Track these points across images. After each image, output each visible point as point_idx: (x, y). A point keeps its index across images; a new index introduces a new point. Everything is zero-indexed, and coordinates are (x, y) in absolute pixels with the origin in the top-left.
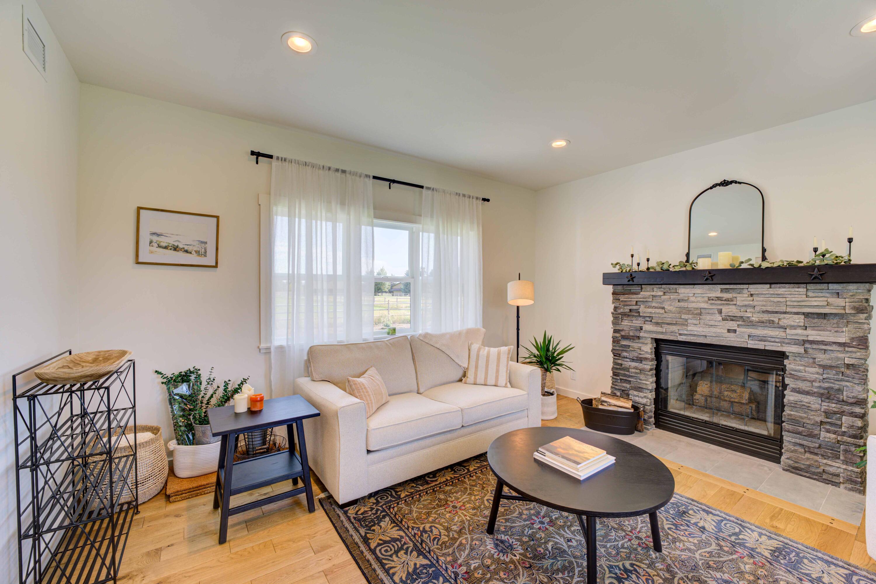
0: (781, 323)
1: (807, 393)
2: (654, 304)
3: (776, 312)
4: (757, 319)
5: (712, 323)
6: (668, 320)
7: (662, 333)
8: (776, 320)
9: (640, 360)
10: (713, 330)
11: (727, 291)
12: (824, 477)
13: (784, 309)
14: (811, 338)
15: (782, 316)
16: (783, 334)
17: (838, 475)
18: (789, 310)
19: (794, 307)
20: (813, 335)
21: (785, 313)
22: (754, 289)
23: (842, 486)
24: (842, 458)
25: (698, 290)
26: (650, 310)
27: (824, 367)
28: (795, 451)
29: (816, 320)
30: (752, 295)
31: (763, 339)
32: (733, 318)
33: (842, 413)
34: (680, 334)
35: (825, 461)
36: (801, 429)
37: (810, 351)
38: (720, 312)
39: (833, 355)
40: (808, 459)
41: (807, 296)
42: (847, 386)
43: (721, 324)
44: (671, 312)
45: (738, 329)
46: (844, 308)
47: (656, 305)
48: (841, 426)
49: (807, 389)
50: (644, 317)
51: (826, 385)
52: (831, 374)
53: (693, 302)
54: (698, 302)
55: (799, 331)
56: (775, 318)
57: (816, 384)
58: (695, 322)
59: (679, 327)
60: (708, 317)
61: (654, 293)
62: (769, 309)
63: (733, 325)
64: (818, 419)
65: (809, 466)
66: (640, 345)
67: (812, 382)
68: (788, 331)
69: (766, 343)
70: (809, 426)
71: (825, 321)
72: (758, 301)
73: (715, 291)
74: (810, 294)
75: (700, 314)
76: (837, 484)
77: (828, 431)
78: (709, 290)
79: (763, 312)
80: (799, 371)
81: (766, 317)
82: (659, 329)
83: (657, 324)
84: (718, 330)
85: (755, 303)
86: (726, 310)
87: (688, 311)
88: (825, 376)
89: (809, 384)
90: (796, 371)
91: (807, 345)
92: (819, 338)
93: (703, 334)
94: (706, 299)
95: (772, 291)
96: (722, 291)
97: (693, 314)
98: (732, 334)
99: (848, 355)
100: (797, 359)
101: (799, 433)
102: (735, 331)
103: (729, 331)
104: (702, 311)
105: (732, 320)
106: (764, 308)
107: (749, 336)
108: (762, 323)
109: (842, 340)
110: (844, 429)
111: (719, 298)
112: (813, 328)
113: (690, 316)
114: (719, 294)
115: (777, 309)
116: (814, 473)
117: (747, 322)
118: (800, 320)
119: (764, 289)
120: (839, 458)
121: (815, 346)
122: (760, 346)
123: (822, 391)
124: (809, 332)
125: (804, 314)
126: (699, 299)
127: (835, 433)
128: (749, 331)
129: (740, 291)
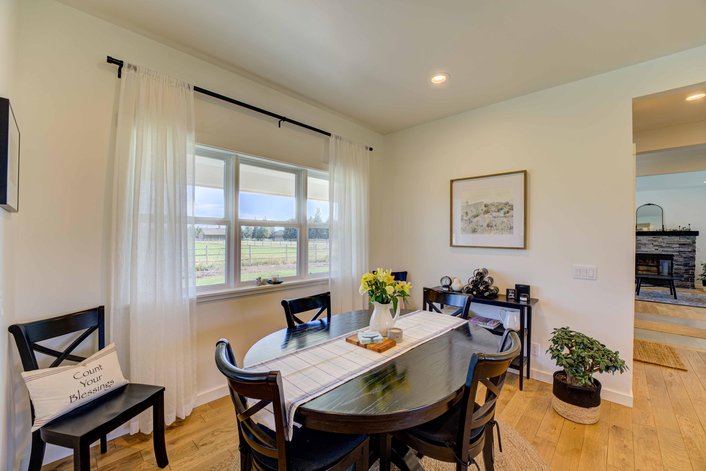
0: (672, 247)
1: (680, 265)
3: (671, 244)
4: (665, 246)
5: (650, 247)
8: (671, 246)
10: (650, 249)
12: (685, 287)
13: (673, 243)
14: (681, 250)
15: (673, 245)
16: (673, 250)
17: (689, 286)
18: (675, 243)
19: (676, 242)
20: (681, 249)
21: (673, 244)
22: (664, 237)
23: (690, 288)
24: (690, 281)
25: (645, 237)
27: (685, 258)
28: (677, 281)
29: (682, 246)
30: (663, 239)
31: (667, 251)
32: (657, 246)
33: (690, 269)
34: (638, 251)
35: (685, 283)
36: (679, 275)
37: (681, 254)
38: (652, 244)
39: (687, 254)
40: (681, 283)
41: (680, 239)
42: (691, 262)
43: (653, 247)
45: (659, 249)
46: (690, 242)
48: (689, 273)
49: (680, 264)
51: (685, 262)
52: (687, 259)
53: (643, 241)
54: (644, 241)
55: (678, 249)
56: (670, 245)
57: (683, 262)
58: (644, 247)
60: (648, 246)
62: (669, 243)
63: (657, 248)
64: (683, 272)
65: (681, 285)
67: (681, 262)
68: (674, 249)
69: (668, 252)
70: (681, 274)
71: (685, 246)
72: (665, 241)
73: (651, 238)
74: (681, 239)
76: (689, 288)
77: (686, 275)
78: (649, 237)
79: (667, 244)
80: (678, 259)
81: (667, 245)
84: (652, 249)
85: (664, 241)
86: (654, 243)
87: (641, 244)
88: (685, 260)
89: (681, 263)
90: (677, 259)
91: (680, 252)
92: (683, 250)
93: (647, 251)
94: (648, 240)
95: (669, 238)
96: (653, 238)
97: (643, 245)
98: (657, 250)
99: (691, 254)
100: (677, 256)
101: (678, 276)
103: (655, 249)
104: (646, 244)
105: (656, 246)
106: (667, 243)
107: (662, 251)
108: (666, 247)
109: (690, 250)
110: (690, 273)
111: (652, 240)
112: (682, 248)
113: (642, 245)
114: (652, 239)
115: (671, 243)
116: (682, 286)
117: (662, 247)
118: (678, 246)
119: (666, 237)
120: (689, 281)
121: (682, 252)
122: (666, 253)
123: (684, 264)
124: (680, 249)
125: (679, 244)
126: (645, 240)
127: (688, 275)
128: (662, 249)
129: (659, 238)
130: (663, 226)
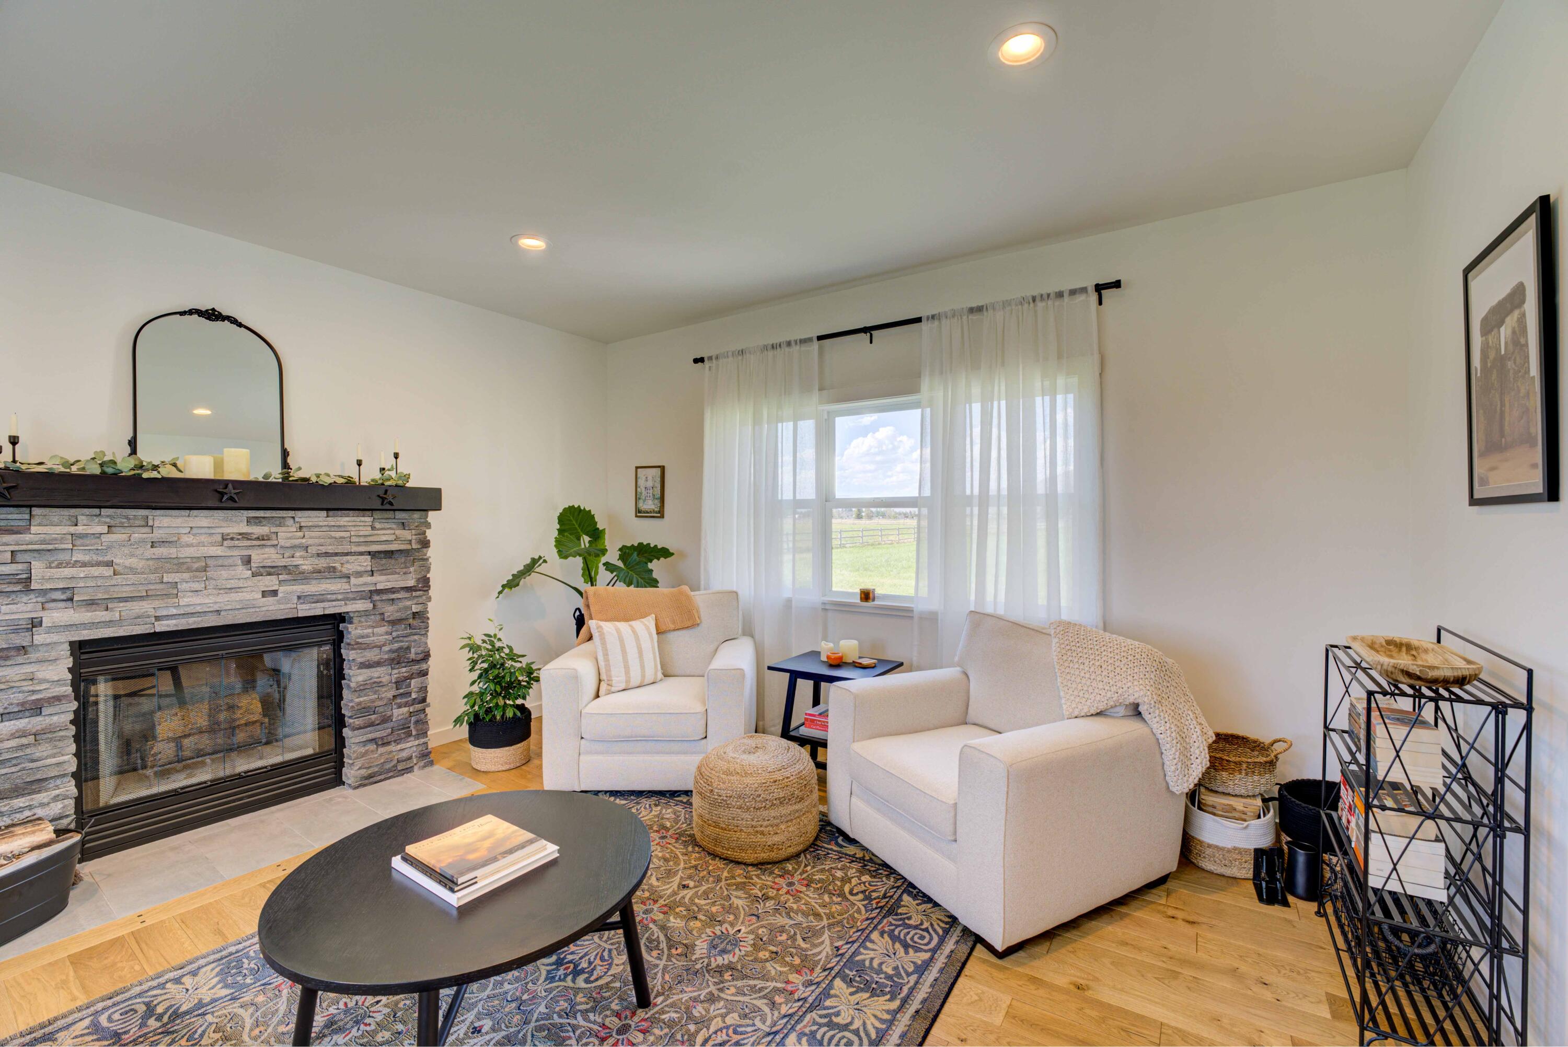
0: (344, 570)
1: (378, 664)
2: (78, 556)
3: (336, 554)
4: (310, 568)
5: (233, 584)
6: (126, 591)
7: (109, 624)
8: (337, 565)
9: (36, 708)
10: (234, 596)
11: (257, 521)
12: (399, 768)
13: (347, 548)
14: (380, 587)
15: (345, 558)
16: (346, 586)
17: (410, 758)
18: (355, 549)
19: (358, 544)
20: (382, 581)
21: (347, 554)
22: (303, 517)
23: (416, 768)
24: (414, 733)
25: (202, 519)
26: (68, 572)
27: (393, 623)
28: (366, 753)
29: (384, 561)
30: (301, 527)
31: (319, 599)
32: (271, 570)
33: (411, 677)
34: (157, 618)
35: (399, 747)
36: (373, 717)
37: (379, 604)
38: (247, 561)
39: (401, 605)
40: (381, 755)
41: (373, 528)
42: (415, 641)
43: (250, 583)
44: (133, 570)
45: (282, 589)
46: (410, 542)
47: (87, 558)
48: (409, 694)
49: (376, 659)
50: (43, 592)
51: (396, 646)
52: (401, 630)
53: (188, 546)
54: (198, 545)
55: (369, 579)
56: (336, 562)
57: (386, 648)
58: (196, 586)
59: (157, 603)
60: (224, 573)
61: (80, 529)
62: (330, 549)
63: (270, 582)
64: (390, 695)
65: (383, 764)
66: (28, 669)
67: (380, 647)
68: (353, 580)
69: (326, 604)
70: (381, 709)
71: (393, 561)
72: (311, 538)
73: (236, 522)
74: (377, 525)
75: (205, 569)
76: (409, 770)
77: (400, 707)
78: (226, 519)
79: (318, 555)
80: (368, 636)
81: (323, 563)
82: (102, 615)
83: (91, 603)
84: (245, 596)
85: (310, 542)
86: (258, 557)
87: (180, 565)
88: (394, 634)
89: (377, 651)
90: (363, 637)
91: (376, 598)
92: (389, 585)
93: (216, 607)
94: (219, 538)
95: (332, 521)
96: (249, 521)
97: (189, 570)
98: (270, 600)
99: (415, 601)
100: (363, 619)
101: (372, 724)
102: (275, 593)
103: (264, 594)
104: (210, 562)
105: (269, 574)
106: (323, 549)
107: (299, 598)
108: (318, 573)
109: (411, 583)
110: (414, 696)
111: (245, 536)
112: (383, 571)
113: (186, 576)
114: (245, 529)
116: (389, 771)
117: (294, 574)
118: (365, 562)
119: (317, 518)
120: (410, 735)
121: (385, 597)
122: (318, 610)
123: (393, 655)
124: (377, 578)
125: (369, 553)
126: (203, 538)
127: (406, 705)
128: (299, 588)
129: (281, 522)
130: (285, 454)
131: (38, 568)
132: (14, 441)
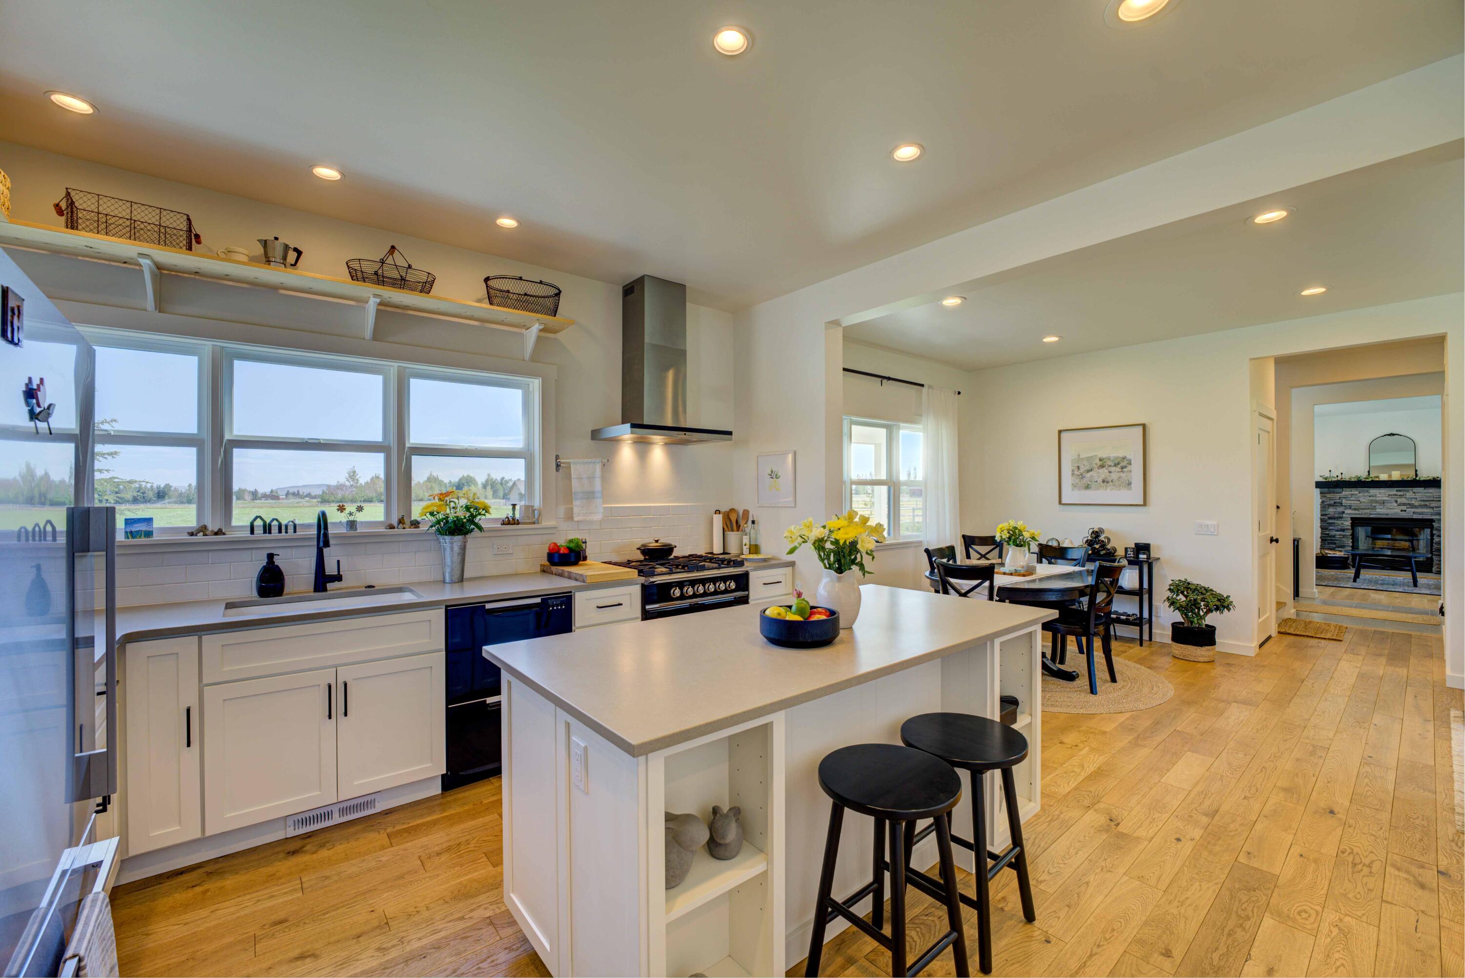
0: (1431, 505)
2: (1352, 499)
3: (1428, 501)
5: (1392, 507)
6: (1363, 507)
7: (1359, 514)
8: (1428, 504)
9: (1343, 530)
10: (1392, 510)
11: (1400, 491)
21: (1433, 501)
22: (1415, 490)
25: (1382, 490)
26: (1350, 502)
30: (1414, 493)
32: (1404, 504)
38: (1396, 501)
43: (1397, 507)
44: (1364, 502)
45: (1407, 510)
47: (1354, 499)
50: (1345, 506)
54: (1382, 497)
58: (1380, 507)
59: (1370, 511)
60: (1389, 505)
61: (1353, 493)
62: (1425, 499)
63: (1404, 508)
66: (1342, 522)
68: (1435, 509)
72: (1418, 496)
73: (1393, 491)
75: (1384, 503)
78: (1390, 490)
79: (1421, 501)
81: (1423, 503)
82: (1357, 512)
83: (1355, 509)
84: (1395, 511)
86: (1399, 500)
87: (1376, 502)
93: (1385, 513)
95: (1425, 491)
96: (1397, 491)
97: (1379, 503)
102: (1405, 511)
103: (1402, 511)
104: (1385, 501)
106: (1422, 499)
108: (1421, 506)
111: (1395, 495)
114: (1395, 493)
115: (1429, 499)
117: (1412, 506)
119: (1421, 490)
122: (1420, 517)
126: (1383, 495)
128: (1413, 510)
129: (1408, 491)
130: (1416, 471)
131: (1344, 501)
132: (1342, 474)
